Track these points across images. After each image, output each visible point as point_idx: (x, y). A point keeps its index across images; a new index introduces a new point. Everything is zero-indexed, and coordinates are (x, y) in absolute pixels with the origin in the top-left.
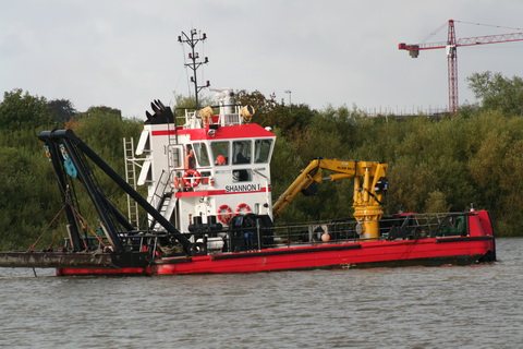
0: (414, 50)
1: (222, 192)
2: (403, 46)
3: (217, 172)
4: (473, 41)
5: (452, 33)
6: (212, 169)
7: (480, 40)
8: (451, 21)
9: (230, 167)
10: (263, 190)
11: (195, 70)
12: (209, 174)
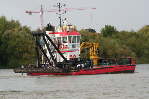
0: (30, 13)
1: (70, 51)
2: (27, 12)
3: (69, 45)
4: (48, 11)
5: (42, 9)
6: (68, 44)
7: (50, 11)
8: (41, 5)
9: (72, 44)
10: (79, 51)
11: (60, 15)
12: (67, 45)
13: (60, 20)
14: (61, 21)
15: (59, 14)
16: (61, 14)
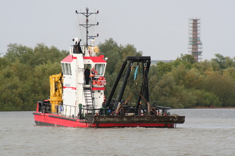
11: (87, 28)
13: (87, 36)
14: (88, 38)
15: (86, 26)
16: (88, 26)
